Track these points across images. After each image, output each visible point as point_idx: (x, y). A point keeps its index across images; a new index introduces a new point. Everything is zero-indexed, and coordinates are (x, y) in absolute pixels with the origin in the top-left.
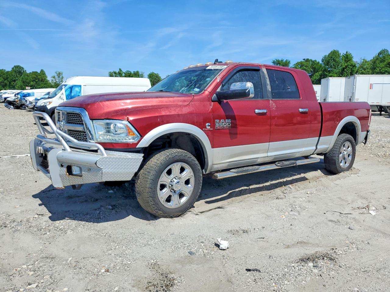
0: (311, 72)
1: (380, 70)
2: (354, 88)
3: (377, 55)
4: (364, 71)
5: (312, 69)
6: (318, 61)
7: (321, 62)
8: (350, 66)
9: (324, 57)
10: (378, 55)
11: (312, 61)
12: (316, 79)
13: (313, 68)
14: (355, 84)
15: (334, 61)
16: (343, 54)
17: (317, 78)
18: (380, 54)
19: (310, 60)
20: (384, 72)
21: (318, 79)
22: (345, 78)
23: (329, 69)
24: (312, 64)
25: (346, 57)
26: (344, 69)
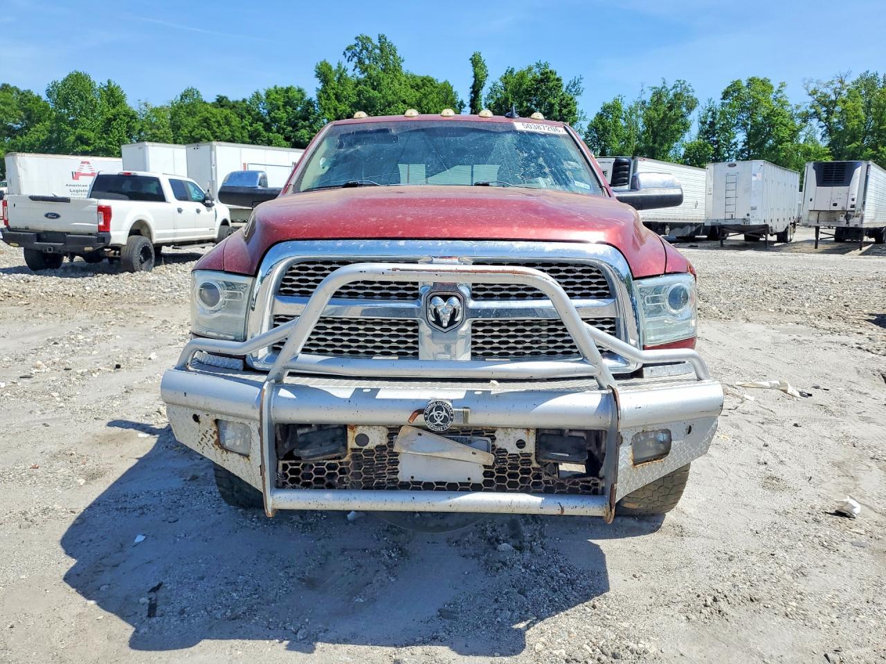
0: (22, 121)
1: (191, 132)
2: (214, 171)
3: (179, 98)
4: (157, 132)
5: (22, 113)
6: (36, 95)
7: (44, 97)
8: (124, 115)
9: (51, 85)
10: (182, 98)
11: (18, 91)
12: (38, 140)
13: (25, 110)
14: (214, 162)
15: (82, 100)
16: (102, 86)
17: (43, 138)
18: (184, 96)
19: (12, 89)
20: (199, 136)
21: (47, 139)
22: (185, 146)
23: (72, 118)
24: (21, 100)
25: (109, 93)
26: (109, 121)
